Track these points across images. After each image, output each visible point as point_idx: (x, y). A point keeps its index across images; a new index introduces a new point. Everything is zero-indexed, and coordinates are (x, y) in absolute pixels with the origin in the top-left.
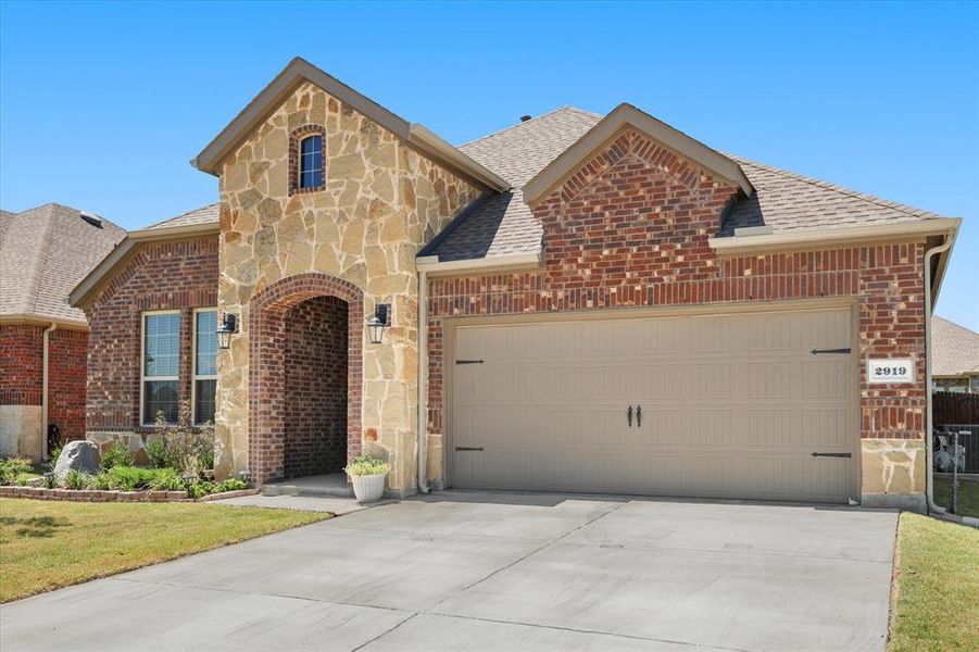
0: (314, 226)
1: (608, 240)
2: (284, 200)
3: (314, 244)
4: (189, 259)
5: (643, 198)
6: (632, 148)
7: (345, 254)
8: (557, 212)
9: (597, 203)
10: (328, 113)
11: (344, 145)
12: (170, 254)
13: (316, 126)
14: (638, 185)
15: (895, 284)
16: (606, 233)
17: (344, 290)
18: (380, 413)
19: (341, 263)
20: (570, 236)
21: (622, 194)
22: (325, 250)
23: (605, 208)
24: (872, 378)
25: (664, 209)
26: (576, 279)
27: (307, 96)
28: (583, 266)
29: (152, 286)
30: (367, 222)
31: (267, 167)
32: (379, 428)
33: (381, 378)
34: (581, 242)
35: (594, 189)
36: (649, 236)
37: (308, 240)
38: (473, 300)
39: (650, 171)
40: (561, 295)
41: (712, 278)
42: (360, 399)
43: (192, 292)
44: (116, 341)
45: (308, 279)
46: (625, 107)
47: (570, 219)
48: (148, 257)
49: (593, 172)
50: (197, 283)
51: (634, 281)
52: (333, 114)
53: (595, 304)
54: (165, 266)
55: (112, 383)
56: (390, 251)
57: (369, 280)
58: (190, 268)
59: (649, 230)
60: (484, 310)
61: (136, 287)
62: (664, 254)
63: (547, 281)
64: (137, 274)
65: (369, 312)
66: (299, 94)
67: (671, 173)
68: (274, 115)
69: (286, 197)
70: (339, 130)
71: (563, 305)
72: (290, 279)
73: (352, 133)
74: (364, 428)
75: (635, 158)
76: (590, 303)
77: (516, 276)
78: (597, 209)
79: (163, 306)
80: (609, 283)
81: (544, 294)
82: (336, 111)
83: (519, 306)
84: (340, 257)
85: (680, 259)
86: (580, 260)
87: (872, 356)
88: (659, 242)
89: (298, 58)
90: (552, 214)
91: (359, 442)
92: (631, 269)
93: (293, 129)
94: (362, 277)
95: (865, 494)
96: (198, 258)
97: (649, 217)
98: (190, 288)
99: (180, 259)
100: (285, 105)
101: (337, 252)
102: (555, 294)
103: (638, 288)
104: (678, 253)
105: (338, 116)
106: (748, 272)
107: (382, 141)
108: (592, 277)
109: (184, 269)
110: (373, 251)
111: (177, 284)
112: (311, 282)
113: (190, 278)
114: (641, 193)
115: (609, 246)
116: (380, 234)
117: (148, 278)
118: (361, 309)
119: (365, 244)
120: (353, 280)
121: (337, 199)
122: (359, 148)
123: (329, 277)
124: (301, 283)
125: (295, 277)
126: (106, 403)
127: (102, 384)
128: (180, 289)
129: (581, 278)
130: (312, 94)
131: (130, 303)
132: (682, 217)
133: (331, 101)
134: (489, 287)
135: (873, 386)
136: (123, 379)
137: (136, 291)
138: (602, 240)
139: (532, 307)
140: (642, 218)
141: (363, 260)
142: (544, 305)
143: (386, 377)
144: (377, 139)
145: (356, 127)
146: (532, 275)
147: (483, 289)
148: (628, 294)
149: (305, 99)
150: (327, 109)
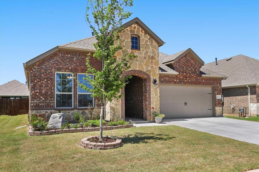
0: (138, 59)
1: (185, 72)
2: (130, 51)
3: (138, 63)
4: (77, 58)
5: (189, 65)
6: (188, 56)
7: (145, 67)
8: (177, 65)
9: (183, 65)
10: (140, 33)
11: (144, 41)
12: (69, 55)
13: (138, 35)
14: (189, 63)
15: (219, 84)
16: (185, 70)
17: (146, 75)
18: (155, 103)
19: (145, 69)
20: (178, 70)
21: (187, 64)
22: (140, 65)
23: (184, 66)
24: (217, 98)
25: (193, 68)
26: (180, 78)
27: (135, 27)
28: (181, 76)
29: (62, 64)
30: (151, 60)
31: (124, 41)
32: (154, 107)
33: (155, 96)
34: (181, 71)
35: (182, 62)
36: (191, 72)
37: (136, 62)
38: (162, 80)
39: (190, 61)
40: (178, 81)
41: (199, 81)
42: (150, 100)
43: (79, 68)
44: (46, 80)
45: (137, 71)
46: (190, 49)
47: (179, 67)
48: (60, 55)
49: (182, 59)
50: (81, 66)
51: (189, 80)
52: (142, 33)
53: (183, 83)
54: (68, 59)
55: (44, 94)
56: (156, 68)
57: (151, 74)
58: (78, 61)
59: (191, 71)
60: (164, 82)
61: (55, 63)
62: (193, 76)
63: (175, 78)
64: (55, 59)
65: (152, 81)
66: (133, 26)
67: (193, 62)
68: (127, 28)
69: (130, 50)
70: (143, 38)
71: (178, 83)
72: (132, 70)
73: (146, 39)
74: (151, 107)
75: (188, 58)
76: (182, 83)
77: (170, 76)
78: (183, 66)
79: (67, 71)
80: (185, 80)
81: (175, 80)
82: (143, 33)
83: (170, 82)
84: (144, 67)
85: (195, 77)
86: (180, 75)
87: (217, 95)
88: (192, 73)
89: (137, 18)
90: (176, 65)
91: (150, 110)
92: (188, 78)
93: (132, 34)
94: (150, 72)
95: (217, 115)
96: (81, 58)
97: (191, 69)
98: (78, 67)
99: (74, 58)
100: (129, 27)
101: (144, 66)
102: (177, 80)
103: (189, 81)
104: (195, 76)
105: (143, 34)
106: (203, 80)
107: (154, 43)
108: (182, 78)
109: (75, 61)
110: (152, 67)
111: (73, 65)
112: (138, 72)
113: (78, 64)
114: (189, 64)
115: (185, 73)
116: (154, 64)
117: (60, 61)
118: (150, 80)
119: (150, 65)
120: (148, 73)
121: (143, 54)
122: (148, 43)
123: (142, 72)
124: (135, 72)
125: (134, 70)
126: (41, 101)
127: (39, 94)
128: (74, 66)
129: (181, 78)
130: (136, 27)
131: (52, 68)
132: (195, 70)
133: (141, 30)
134: (165, 77)
135: (217, 99)
136: (49, 93)
137: (55, 65)
138: (184, 72)
139: (173, 83)
140: (190, 69)
141: (150, 69)
142: (175, 83)
143: (156, 95)
144: (153, 43)
145: (147, 38)
146: (173, 76)
147: (164, 78)
148: (188, 82)
149: (135, 28)
150: (140, 32)
